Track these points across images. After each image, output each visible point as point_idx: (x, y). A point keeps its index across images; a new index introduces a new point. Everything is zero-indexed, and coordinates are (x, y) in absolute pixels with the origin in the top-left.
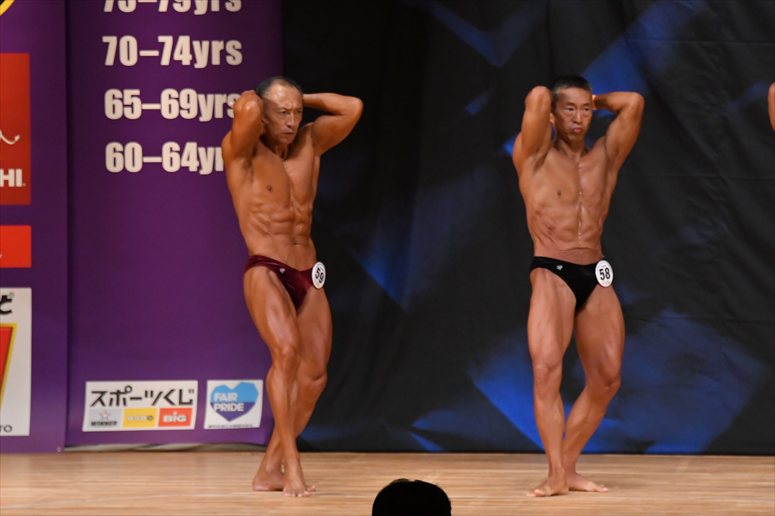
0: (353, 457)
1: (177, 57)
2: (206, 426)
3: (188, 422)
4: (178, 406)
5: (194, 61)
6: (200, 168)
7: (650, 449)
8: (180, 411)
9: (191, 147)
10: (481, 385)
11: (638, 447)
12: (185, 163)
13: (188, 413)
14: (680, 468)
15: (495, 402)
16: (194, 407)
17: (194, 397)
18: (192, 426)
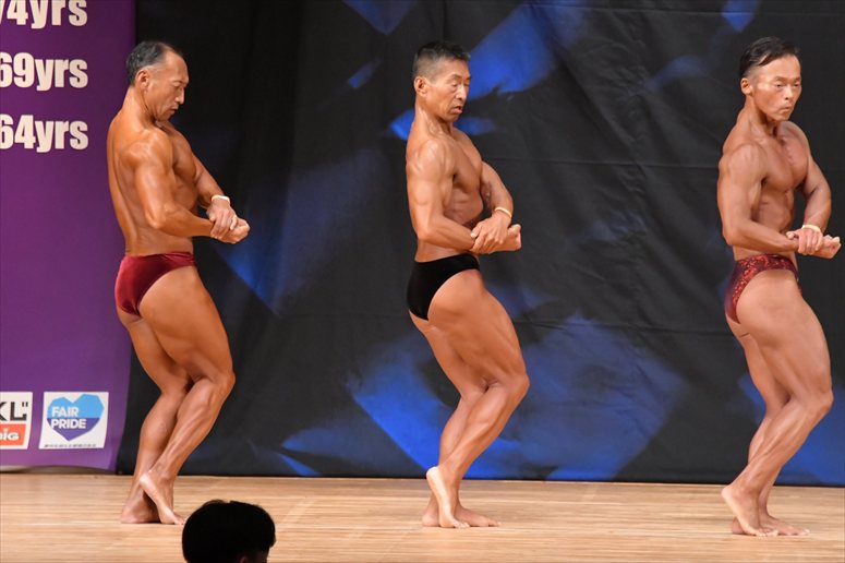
0: (212, 481)
1: (11, 15)
2: (42, 446)
3: (20, 441)
4: (9, 422)
5: (30, 20)
6: (37, 144)
7: (553, 475)
8: (12, 429)
9: (26, 121)
10: (361, 400)
11: (539, 472)
12: (19, 139)
13: (21, 430)
14: (587, 496)
15: (378, 420)
16: (28, 423)
17: (28, 411)
18: (25, 446)
